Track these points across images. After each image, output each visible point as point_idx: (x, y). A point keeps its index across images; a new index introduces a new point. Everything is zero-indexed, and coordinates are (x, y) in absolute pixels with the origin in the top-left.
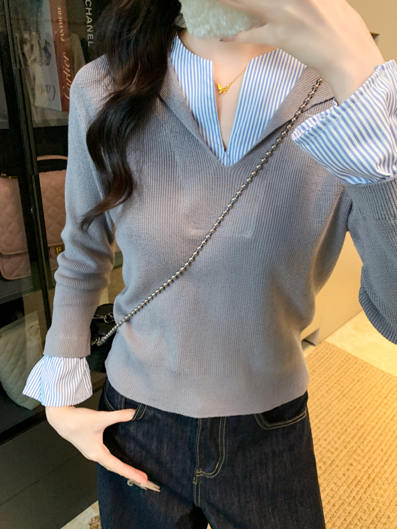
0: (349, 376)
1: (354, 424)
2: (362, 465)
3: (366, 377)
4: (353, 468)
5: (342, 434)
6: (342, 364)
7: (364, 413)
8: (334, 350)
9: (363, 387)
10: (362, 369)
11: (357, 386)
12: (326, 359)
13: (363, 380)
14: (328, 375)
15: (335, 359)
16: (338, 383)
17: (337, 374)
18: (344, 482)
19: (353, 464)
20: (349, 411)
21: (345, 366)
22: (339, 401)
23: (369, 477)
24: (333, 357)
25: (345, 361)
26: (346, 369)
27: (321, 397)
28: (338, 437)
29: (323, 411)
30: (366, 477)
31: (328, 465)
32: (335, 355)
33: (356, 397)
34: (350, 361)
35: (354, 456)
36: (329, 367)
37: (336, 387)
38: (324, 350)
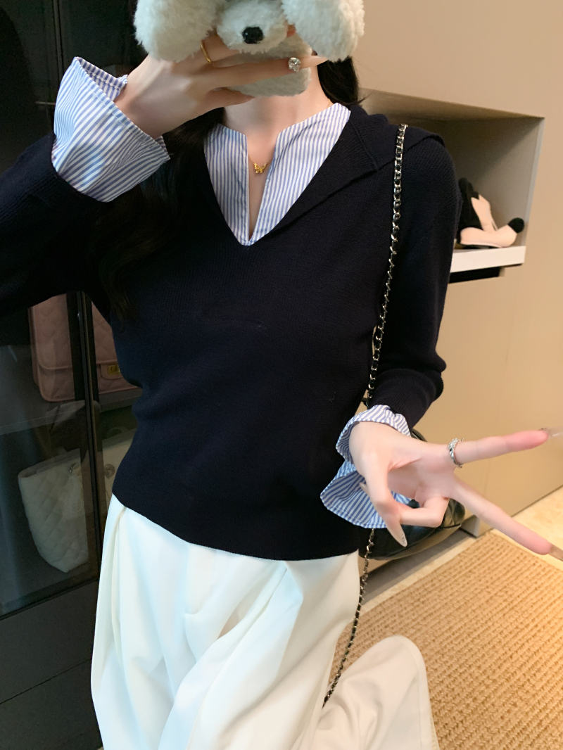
6: (513, 564)
9: (542, 599)
10: (542, 573)
11: (533, 596)
12: (490, 557)
14: (492, 578)
16: (505, 590)
17: (504, 578)
18: (502, 727)
19: (518, 704)
20: (519, 630)
21: (518, 568)
22: (504, 615)
23: (540, 724)
24: (501, 553)
25: (517, 561)
26: (519, 573)
27: (477, 608)
28: (499, 664)
29: (479, 628)
30: (535, 724)
31: (480, 702)
32: (504, 551)
33: (530, 612)
34: (526, 562)
35: (520, 693)
36: (493, 568)
37: (502, 596)
38: (488, 544)
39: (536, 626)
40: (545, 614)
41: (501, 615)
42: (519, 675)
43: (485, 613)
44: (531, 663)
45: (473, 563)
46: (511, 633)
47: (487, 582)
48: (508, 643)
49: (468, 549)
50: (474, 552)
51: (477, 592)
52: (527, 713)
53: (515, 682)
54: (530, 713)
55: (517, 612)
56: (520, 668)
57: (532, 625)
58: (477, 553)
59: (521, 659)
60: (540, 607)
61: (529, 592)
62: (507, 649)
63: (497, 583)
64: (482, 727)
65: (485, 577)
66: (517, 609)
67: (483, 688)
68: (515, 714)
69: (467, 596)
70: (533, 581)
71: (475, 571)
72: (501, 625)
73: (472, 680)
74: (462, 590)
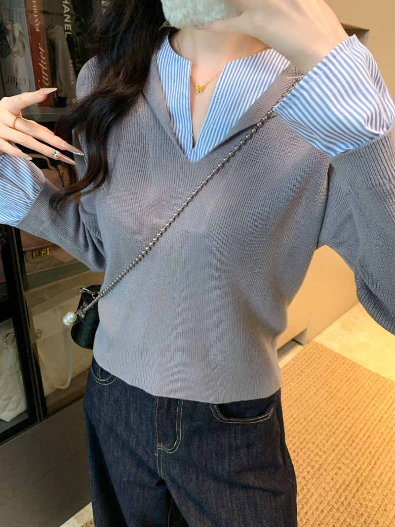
0: (337, 376)
1: (343, 427)
2: (350, 469)
3: (353, 377)
4: (341, 472)
5: (330, 437)
6: (330, 364)
7: (352, 414)
8: (323, 350)
9: (351, 388)
10: (350, 369)
11: (345, 387)
12: (314, 359)
13: (351, 380)
14: (316, 375)
15: (322, 360)
16: (326, 383)
17: (324, 375)
18: (333, 486)
19: (342, 467)
20: (337, 413)
21: (333, 366)
22: (327, 402)
23: (357, 481)
24: (321, 356)
25: (333, 361)
26: (334, 370)
27: (308, 399)
28: (327, 440)
29: (311, 413)
30: (354, 482)
31: (316, 469)
32: (323, 354)
33: (344, 399)
34: (338, 362)
35: (343, 460)
36: (317, 368)
37: (324, 388)
38: (312, 349)
39: (349, 409)
40: (354, 399)
41: (325, 402)
42: (341, 446)
43: (314, 402)
44: (348, 436)
45: (303, 365)
46: (332, 415)
47: (313, 378)
48: (331, 423)
49: (299, 354)
50: (303, 356)
51: (307, 386)
52: (348, 474)
53: (339, 452)
54: (350, 474)
55: (335, 399)
56: (341, 441)
57: (346, 408)
58: (305, 357)
59: (341, 434)
60: (351, 394)
61: (342, 384)
62: (331, 427)
63: (320, 379)
64: (319, 488)
65: (312, 375)
66: (335, 397)
67: (317, 458)
68: (341, 476)
69: (301, 390)
70: (344, 375)
71: (305, 370)
72: (326, 410)
73: (309, 453)
74: (298, 385)
